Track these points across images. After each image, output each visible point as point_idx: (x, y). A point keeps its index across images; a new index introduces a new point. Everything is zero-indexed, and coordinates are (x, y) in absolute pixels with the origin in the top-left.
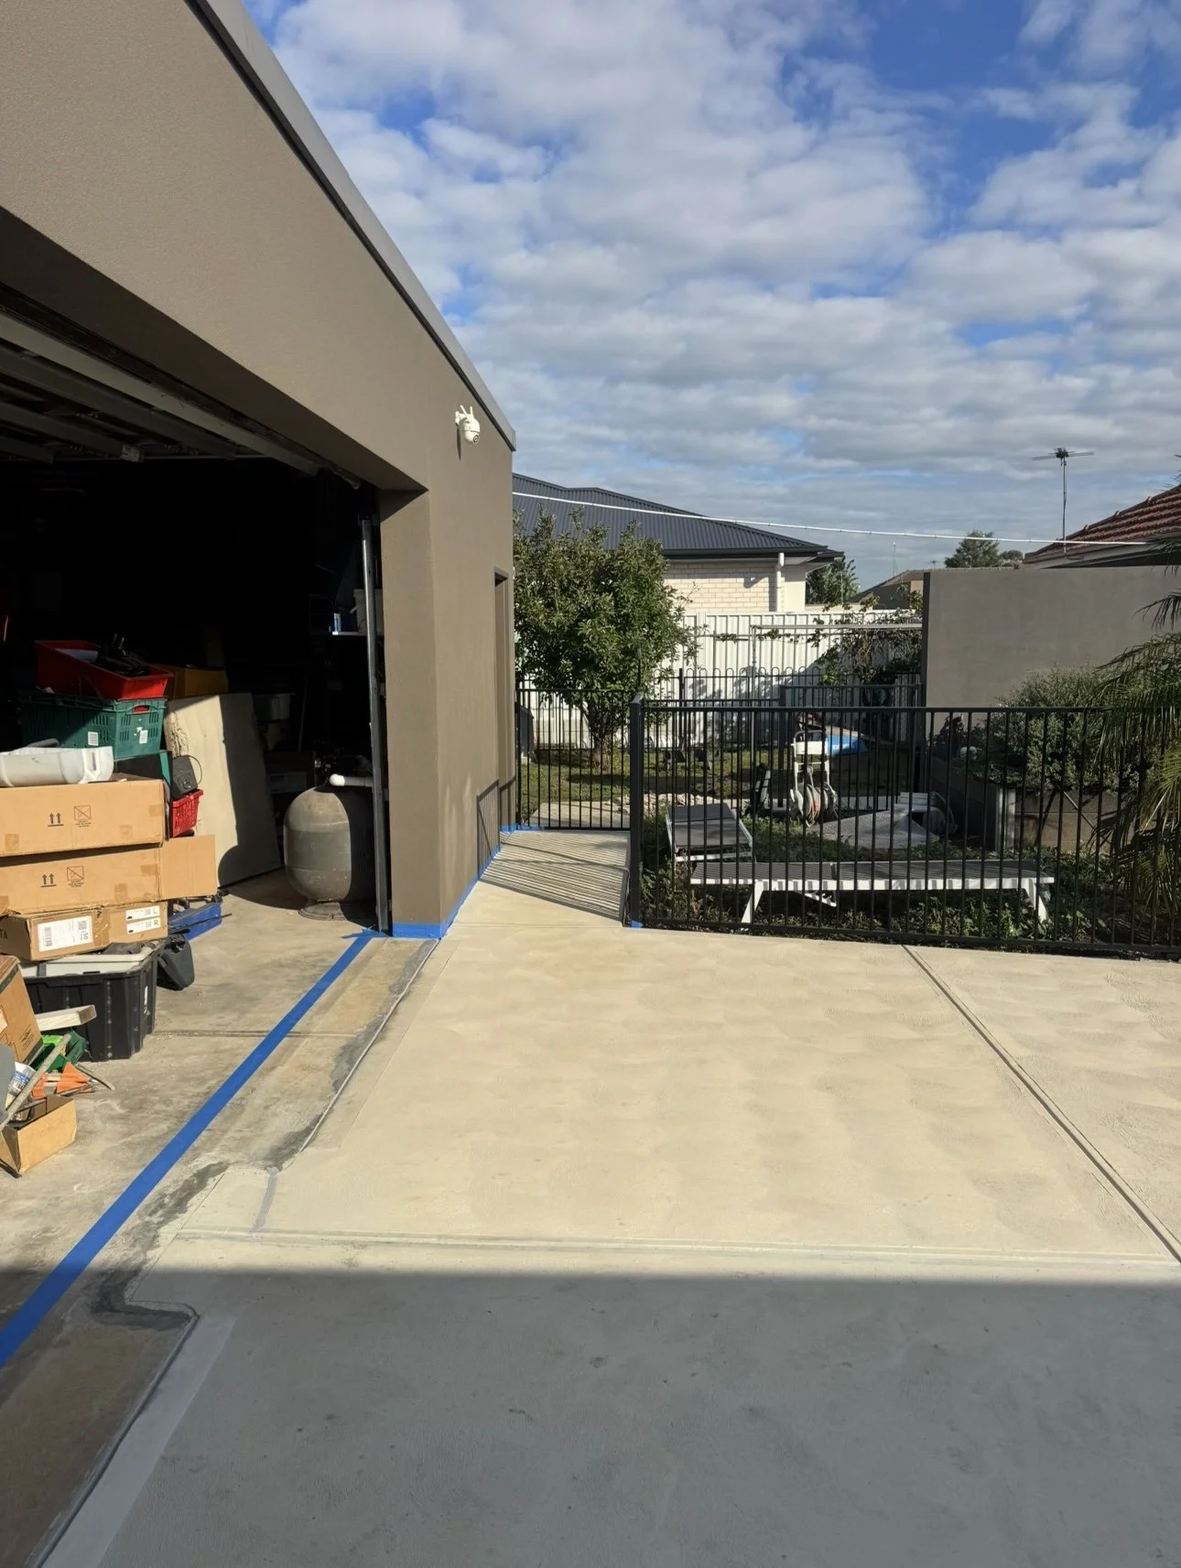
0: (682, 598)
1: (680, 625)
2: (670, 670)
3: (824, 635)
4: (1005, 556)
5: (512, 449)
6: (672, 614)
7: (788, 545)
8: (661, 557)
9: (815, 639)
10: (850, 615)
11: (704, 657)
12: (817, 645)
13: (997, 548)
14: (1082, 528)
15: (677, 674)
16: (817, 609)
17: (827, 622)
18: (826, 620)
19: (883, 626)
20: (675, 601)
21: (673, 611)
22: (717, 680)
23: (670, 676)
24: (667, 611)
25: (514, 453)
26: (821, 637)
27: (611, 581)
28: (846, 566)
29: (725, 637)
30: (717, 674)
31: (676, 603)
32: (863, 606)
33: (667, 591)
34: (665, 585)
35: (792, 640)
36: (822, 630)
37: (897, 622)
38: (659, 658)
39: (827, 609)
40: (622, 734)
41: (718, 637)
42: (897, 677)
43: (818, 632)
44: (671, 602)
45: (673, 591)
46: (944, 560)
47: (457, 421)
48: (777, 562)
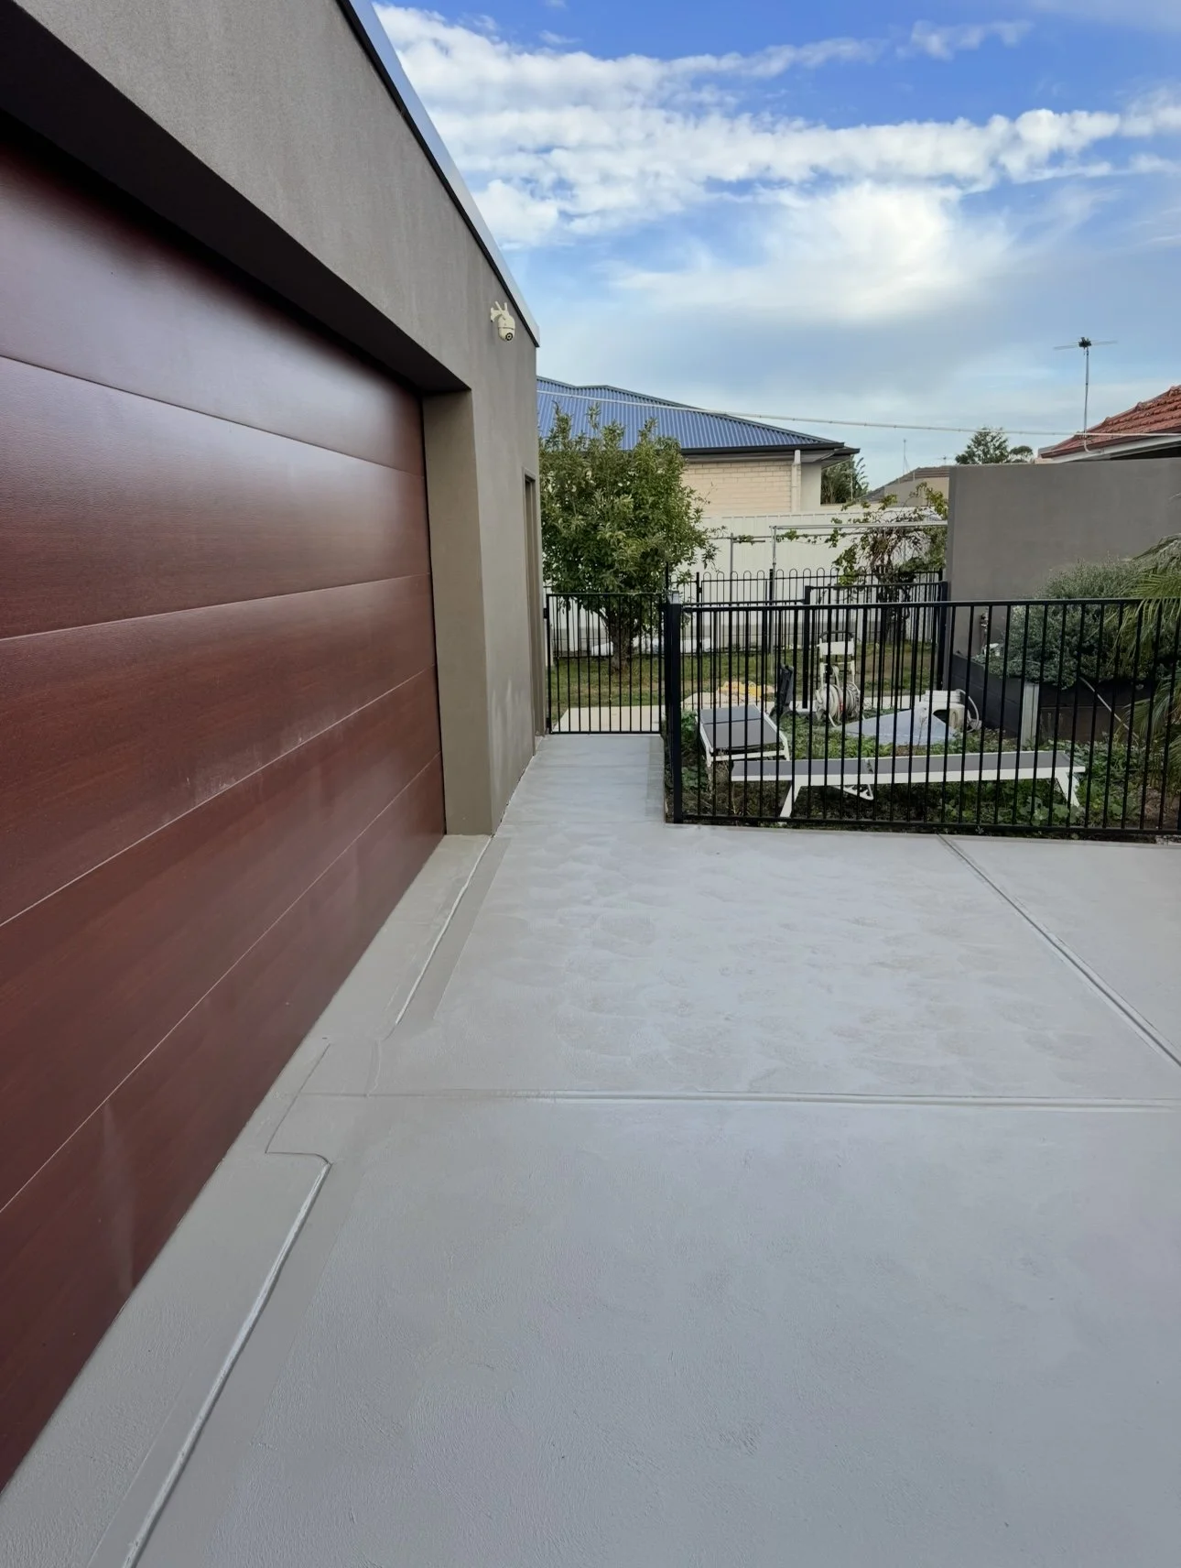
0: (700, 499)
1: (699, 527)
2: (689, 574)
3: (843, 535)
4: (1016, 451)
5: (536, 345)
6: (691, 515)
7: (804, 443)
8: (680, 456)
9: (833, 539)
10: (869, 514)
11: (721, 560)
12: (835, 546)
13: (1007, 443)
14: (1102, 421)
15: (695, 579)
16: (835, 509)
17: (845, 522)
18: (845, 520)
19: (902, 524)
20: (693, 503)
21: (692, 513)
22: (734, 583)
23: (689, 580)
24: (686, 513)
25: (537, 349)
26: (839, 537)
27: (629, 483)
28: (855, 464)
29: (743, 539)
30: (734, 578)
31: (694, 505)
32: (882, 504)
33: (686, 491)
34: (683, 486)
35: (809, 541)
36: (840, 529)
37: (915, 520)
38: (677, 561)
39: (846, 508)
40: (640, 640)
41: (735, 539)
42: (915, 577)
43: (836, 532)
44: (689, 503)
45: (692, 492)
46: (955, 457)
47: (493, 318)
48: (793, 459)
